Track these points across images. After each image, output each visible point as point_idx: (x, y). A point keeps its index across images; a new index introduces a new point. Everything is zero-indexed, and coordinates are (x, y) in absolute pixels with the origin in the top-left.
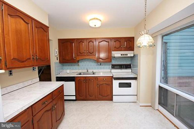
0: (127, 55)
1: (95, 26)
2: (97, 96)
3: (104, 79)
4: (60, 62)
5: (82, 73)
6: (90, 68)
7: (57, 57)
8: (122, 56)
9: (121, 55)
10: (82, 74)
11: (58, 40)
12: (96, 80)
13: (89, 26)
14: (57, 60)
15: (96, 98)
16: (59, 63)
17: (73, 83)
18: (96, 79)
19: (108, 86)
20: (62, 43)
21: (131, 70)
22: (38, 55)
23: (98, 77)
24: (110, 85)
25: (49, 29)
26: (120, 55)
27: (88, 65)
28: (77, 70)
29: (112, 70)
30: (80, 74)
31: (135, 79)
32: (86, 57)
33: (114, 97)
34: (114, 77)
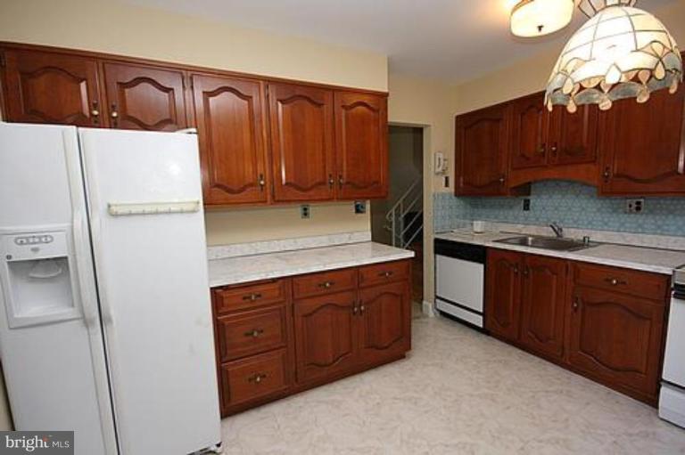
2: (567, 350)
3: (614, 282)
4: (459, 193)
5: (530, 239)
6: (576, 222)
7: (447, 179)
10: (530, 243)
11: (454, 119)
12: (570, 276)
14: (447, 185)
15: (563, 355)
16: (456, 195)
17: (478, 269)
18: (571, 269)
19: (633, 319)
20: (466, 128)
22: (345, 174)
24: (650, 319)
25: (389, 98)
28: (520, 226)
30: (523, 242)
32: (549, 172)
33: (665, 390)
34: (675, 281)
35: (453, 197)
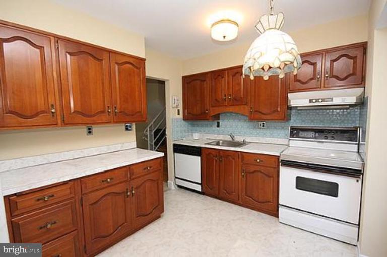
0: (332, 100)
1: (224, 37)
2: (240, 196)
3: (258, 161)
4: (185, 118)
5: (221, 142)
6: (240, 133)
7: (179, 110)
8: (312, 104)
9: (311, 101)
10: (221, 144)
11: (181, 78)
12: (240, 160)
13: (212, 39)
14: (179, 114)
15: (239, 199)
16: (184, 120)
17: (197, 159)
18: (240, 157)
19: (266, 178)
20: (188, 84)
21: (356, 146)
22: (118, 106)
23: (245, 154)
24: (273, 177)
25: (146, 62)
26: (308, 100)
27: (226, 126)
28: (216, 135)
29: (290, 141)
30: (218, 144)
31: (356, 173)
32: (228, 108)
33: (281, 209)
34: (281, 159)
35: (183, 121)
